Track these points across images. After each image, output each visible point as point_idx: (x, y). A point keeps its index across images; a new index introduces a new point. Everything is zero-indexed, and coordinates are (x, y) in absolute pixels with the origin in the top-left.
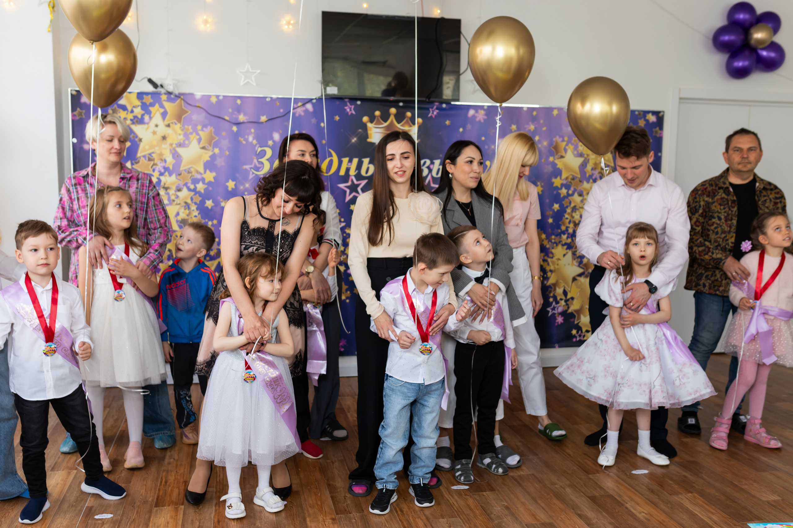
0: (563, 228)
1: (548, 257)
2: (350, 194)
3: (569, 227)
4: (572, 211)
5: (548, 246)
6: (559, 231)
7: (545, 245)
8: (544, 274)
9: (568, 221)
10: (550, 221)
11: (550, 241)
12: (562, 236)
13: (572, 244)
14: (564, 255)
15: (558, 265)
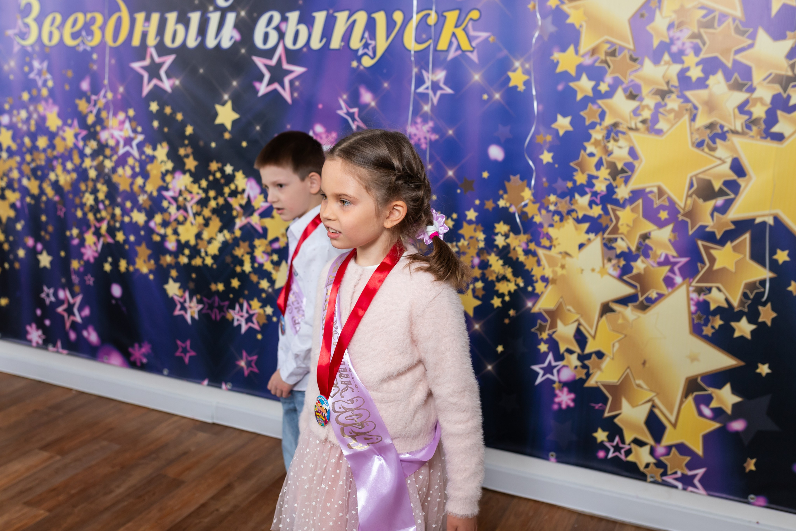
0: (581, 178)
1: (538, 244)
2: (150, 80)
3: (597, 178)
4: (607, 137)
5: (538, 219)
6: (570, 185)
7: (530, 215)
8: (526, 285)
9: (595, 160)
10: (547, 157)
11: (543, 206)
12: (577, 196)
13: (604, 221)
14: (581, 246)
15: (563, 267)
